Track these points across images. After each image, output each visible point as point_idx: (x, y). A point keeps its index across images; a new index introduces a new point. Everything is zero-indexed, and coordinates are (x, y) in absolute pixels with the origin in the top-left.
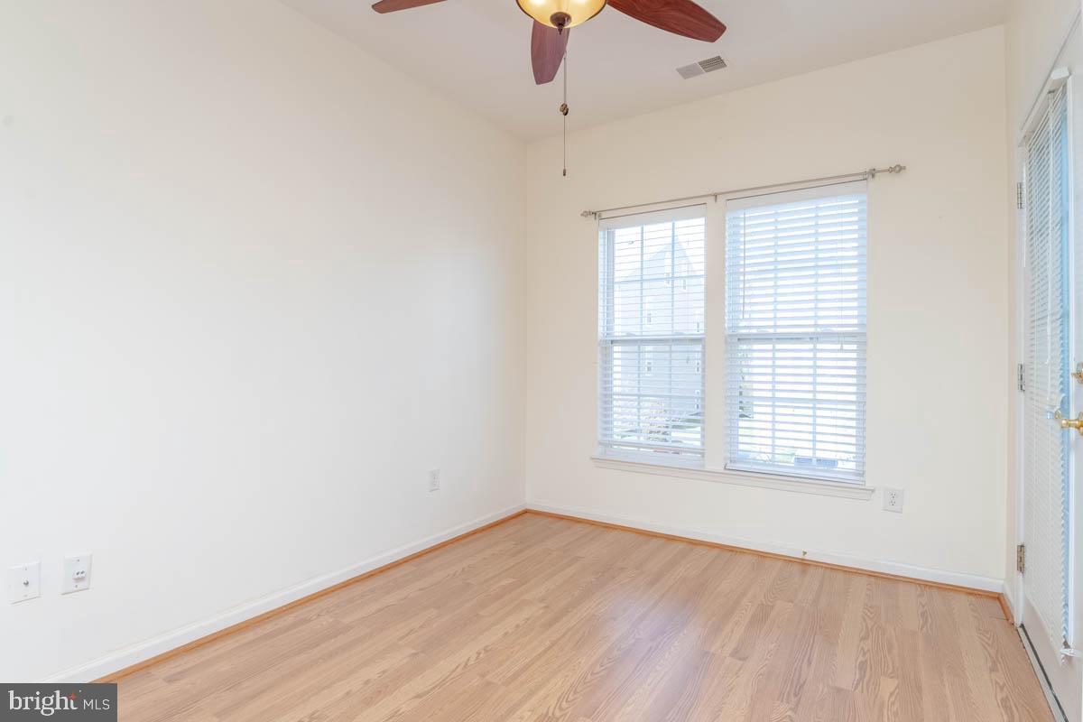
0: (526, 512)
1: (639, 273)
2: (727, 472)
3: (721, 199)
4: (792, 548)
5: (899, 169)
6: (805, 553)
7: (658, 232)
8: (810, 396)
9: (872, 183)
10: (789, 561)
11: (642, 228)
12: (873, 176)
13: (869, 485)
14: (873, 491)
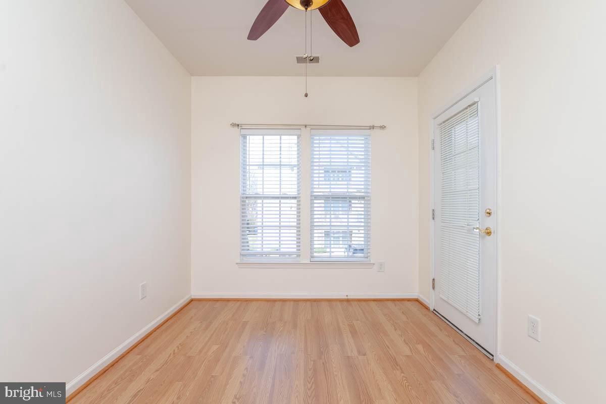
0: (192, 300)
1: (261, 160)
2: (311, 263)
3: (308, 128)
4: (341, 295)
5: (383, 127)
6: (347, 296)
7: (272, 140)
8: (346, 224)
9: (372, 131)
10: (341, 301)
11: (263, 137)
12: (373, 129)
13: (372, 262)
14: (374, 264)
